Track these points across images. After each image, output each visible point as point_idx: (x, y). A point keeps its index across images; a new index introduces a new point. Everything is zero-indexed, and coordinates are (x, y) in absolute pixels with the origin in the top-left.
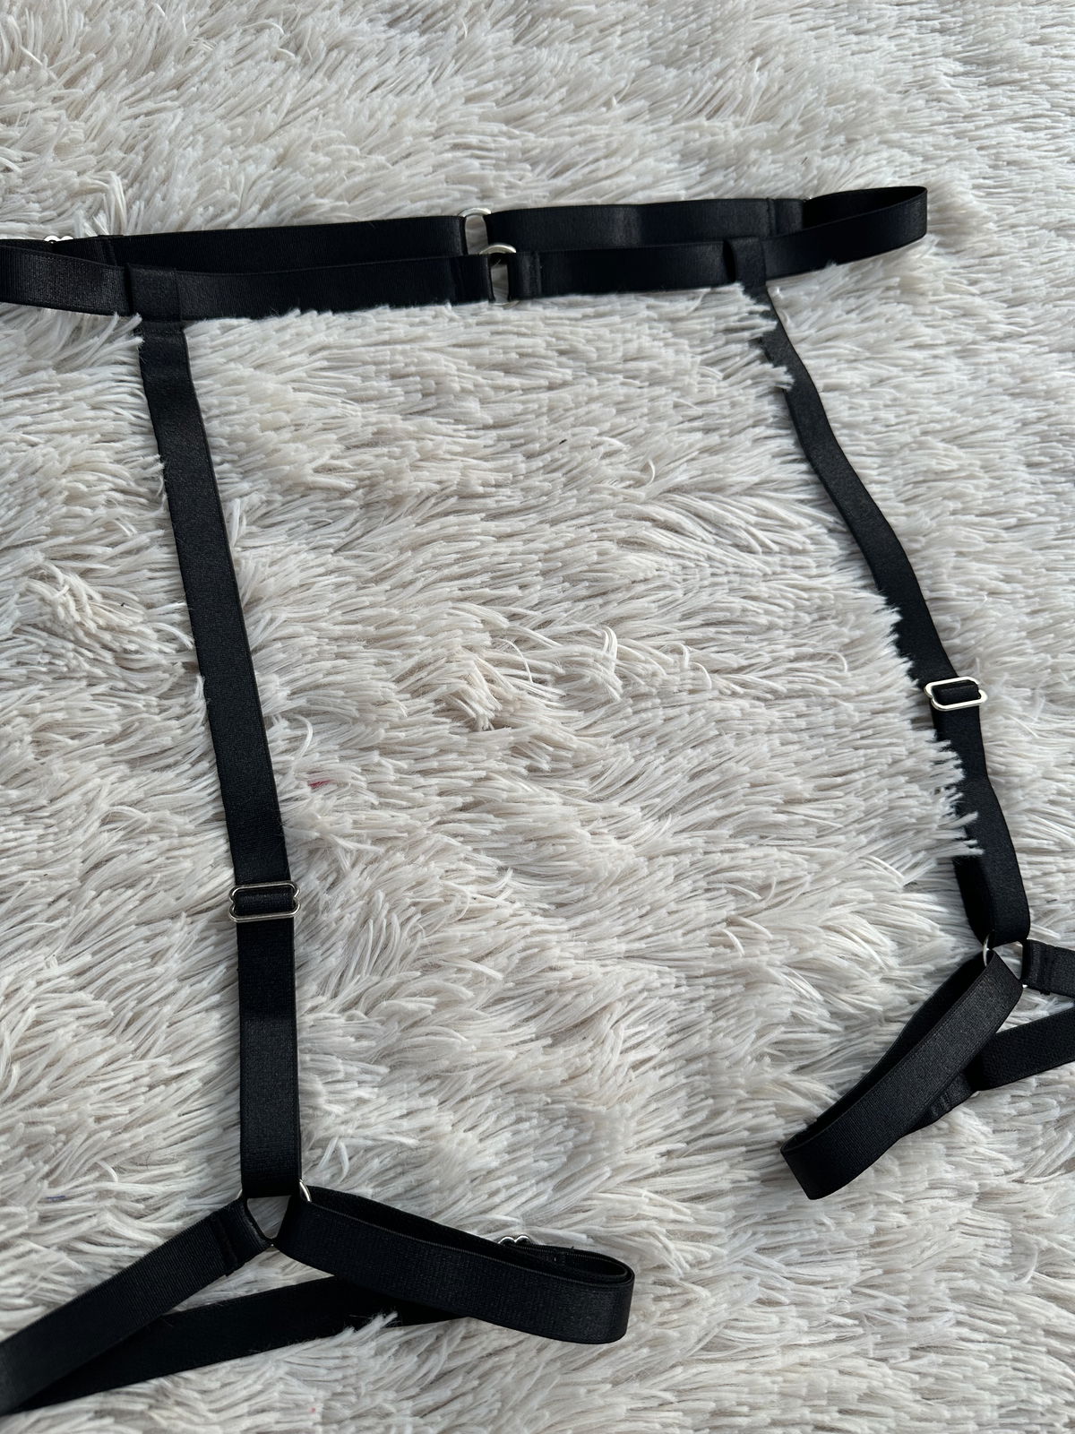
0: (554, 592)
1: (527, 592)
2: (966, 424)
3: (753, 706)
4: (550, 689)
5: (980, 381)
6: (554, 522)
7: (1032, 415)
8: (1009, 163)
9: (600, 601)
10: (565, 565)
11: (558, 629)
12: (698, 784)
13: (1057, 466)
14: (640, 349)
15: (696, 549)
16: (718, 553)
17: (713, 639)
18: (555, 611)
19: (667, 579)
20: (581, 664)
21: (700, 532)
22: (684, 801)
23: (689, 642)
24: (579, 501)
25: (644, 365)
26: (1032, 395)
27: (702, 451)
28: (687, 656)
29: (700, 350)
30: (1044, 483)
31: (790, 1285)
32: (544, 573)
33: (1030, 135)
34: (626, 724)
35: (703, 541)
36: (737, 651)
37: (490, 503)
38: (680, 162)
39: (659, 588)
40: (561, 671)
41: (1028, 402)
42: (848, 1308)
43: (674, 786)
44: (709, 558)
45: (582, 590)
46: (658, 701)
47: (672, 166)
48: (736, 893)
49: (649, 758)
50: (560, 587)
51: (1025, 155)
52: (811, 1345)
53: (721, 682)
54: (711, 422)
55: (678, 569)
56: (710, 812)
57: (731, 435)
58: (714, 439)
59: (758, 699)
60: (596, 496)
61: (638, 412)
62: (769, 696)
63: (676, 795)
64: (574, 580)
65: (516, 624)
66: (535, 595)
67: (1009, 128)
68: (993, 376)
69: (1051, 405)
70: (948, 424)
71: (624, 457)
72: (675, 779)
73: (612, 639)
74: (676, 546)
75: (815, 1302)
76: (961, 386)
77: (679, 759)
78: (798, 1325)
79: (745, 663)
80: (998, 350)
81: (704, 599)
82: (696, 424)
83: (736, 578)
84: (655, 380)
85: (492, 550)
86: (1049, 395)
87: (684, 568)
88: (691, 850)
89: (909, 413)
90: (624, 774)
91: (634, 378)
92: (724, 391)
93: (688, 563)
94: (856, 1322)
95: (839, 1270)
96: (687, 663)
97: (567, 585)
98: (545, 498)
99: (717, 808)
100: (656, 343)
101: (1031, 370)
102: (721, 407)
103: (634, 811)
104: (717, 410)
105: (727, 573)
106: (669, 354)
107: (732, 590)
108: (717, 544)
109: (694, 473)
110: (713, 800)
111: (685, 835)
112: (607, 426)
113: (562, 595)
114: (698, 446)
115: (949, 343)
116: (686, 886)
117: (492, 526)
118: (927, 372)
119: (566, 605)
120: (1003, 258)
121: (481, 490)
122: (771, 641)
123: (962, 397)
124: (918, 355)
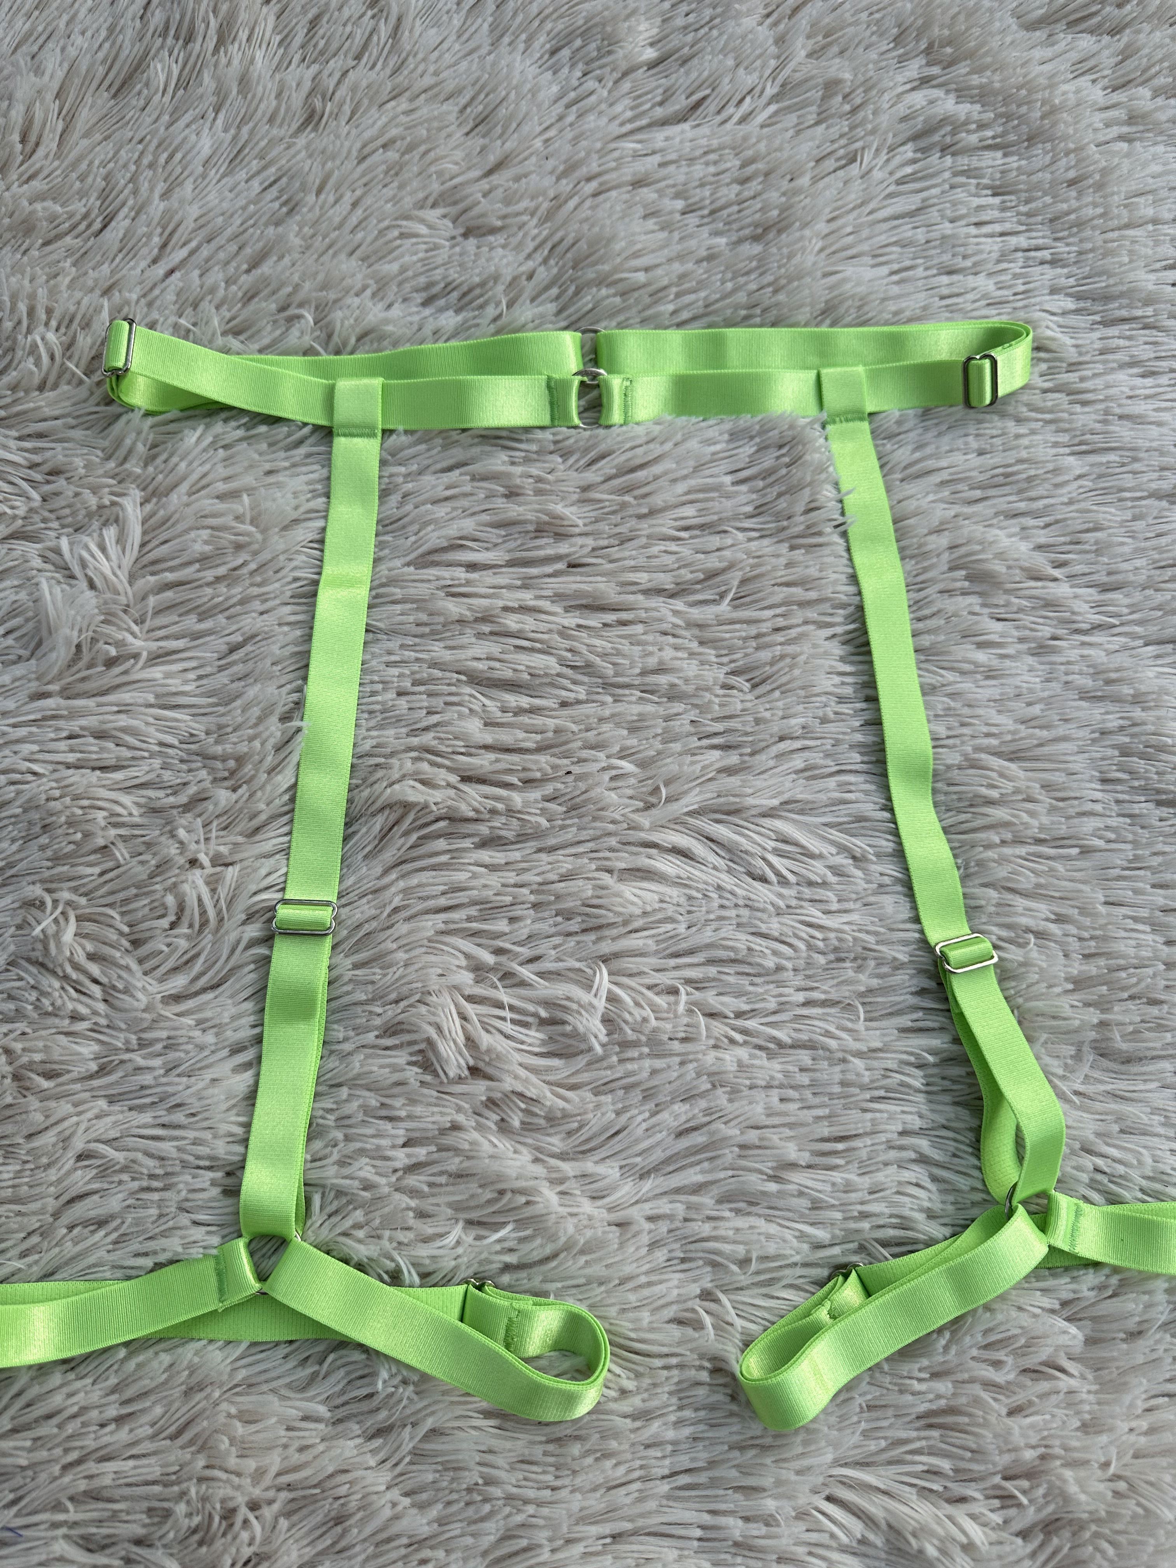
1: (516, 926)
2: (1031, 737)
3: (752, 1056)
4: (532, 1033)
5: (1053, 684)
7: (1113, 723)
8: (1121, 417)
9: (592, 936)
10: (558, 897)
11: (547, 965)
13: (1136, 783)
14: (661, 662)
15: (704, 877)
16: (727, 881)
17: (714, 980)
18: (544, 947)
19: (670, 911)
20: (565, 1009)
21: (712, 858)
22: (667, 1161)
23: (688, 981)
24: (580, 829)
25: (663, 680)
26: (1117, 699)
27: (720, 771)
28: (683, 998)
29: (725, 660)
30: (1118, 802)
32: (535, 906)
33: (1149, 381)
34: (609, 1075)
35: (715, 868)
36: (739, 994)
38: (729, 441)
39: (660, 921)
40: (543, 1014)
41: (1111, 707)
43: (658, 1144)
44: (719, 888)
46: (646, 1050)
47: (718, 447)
51: (1139, 408)
53: (719, 1028)
54: (732, 739)
55: (682, 900)
56: (693, 1176)
57: (753, 754)
58: (733, 759)
59: (760, 1048)
60: (598, 824)
61: (651, 732)
62: (772, 1046)
63: (658, 1155)
65: (503, 959)
67: (1121, 376)
68: (1070, 678)
69: (1138, 713)
70: (1009, 737)
71: (632, 781)
72: (659, 1137)
73: (603, 979)
74: (683, 874)
76: (1031, 691)
77: (665, 1116)
79: (746, 1007)
80: (1083, 644)
81: (708, 935)
82: (716, 741)
83: (745, 912)
84: (673, 695)
85: (483, 881)
86: (1138, 700)
87: (690, 898)
89: (963, 725)
90: (605, 1129)
91: (651, 692)
92: (748, 705)
93: (694, 893)
96: (681, 1008)
99: (702, 1172)
100: (680, 654)
101: (1117, 670)
102: (744, 723)
103: (610, 1171)
104: (739, 726)
105: (736, 905)
106: (691, 668)
107: (739, 925)
108: (730, 871)
109: (709, 795)
110: (699, 1162)
111: (665, 1200)
112: (617, 748)
113: (553, 930)
114: (718, 766)
115: (1021, 640)
117: (485, 856)
118: (991, 674)
119: (557, 940)
120: (1099, 535)
122: (780, 984)
123: (1029, 704)
124: (981, 656)
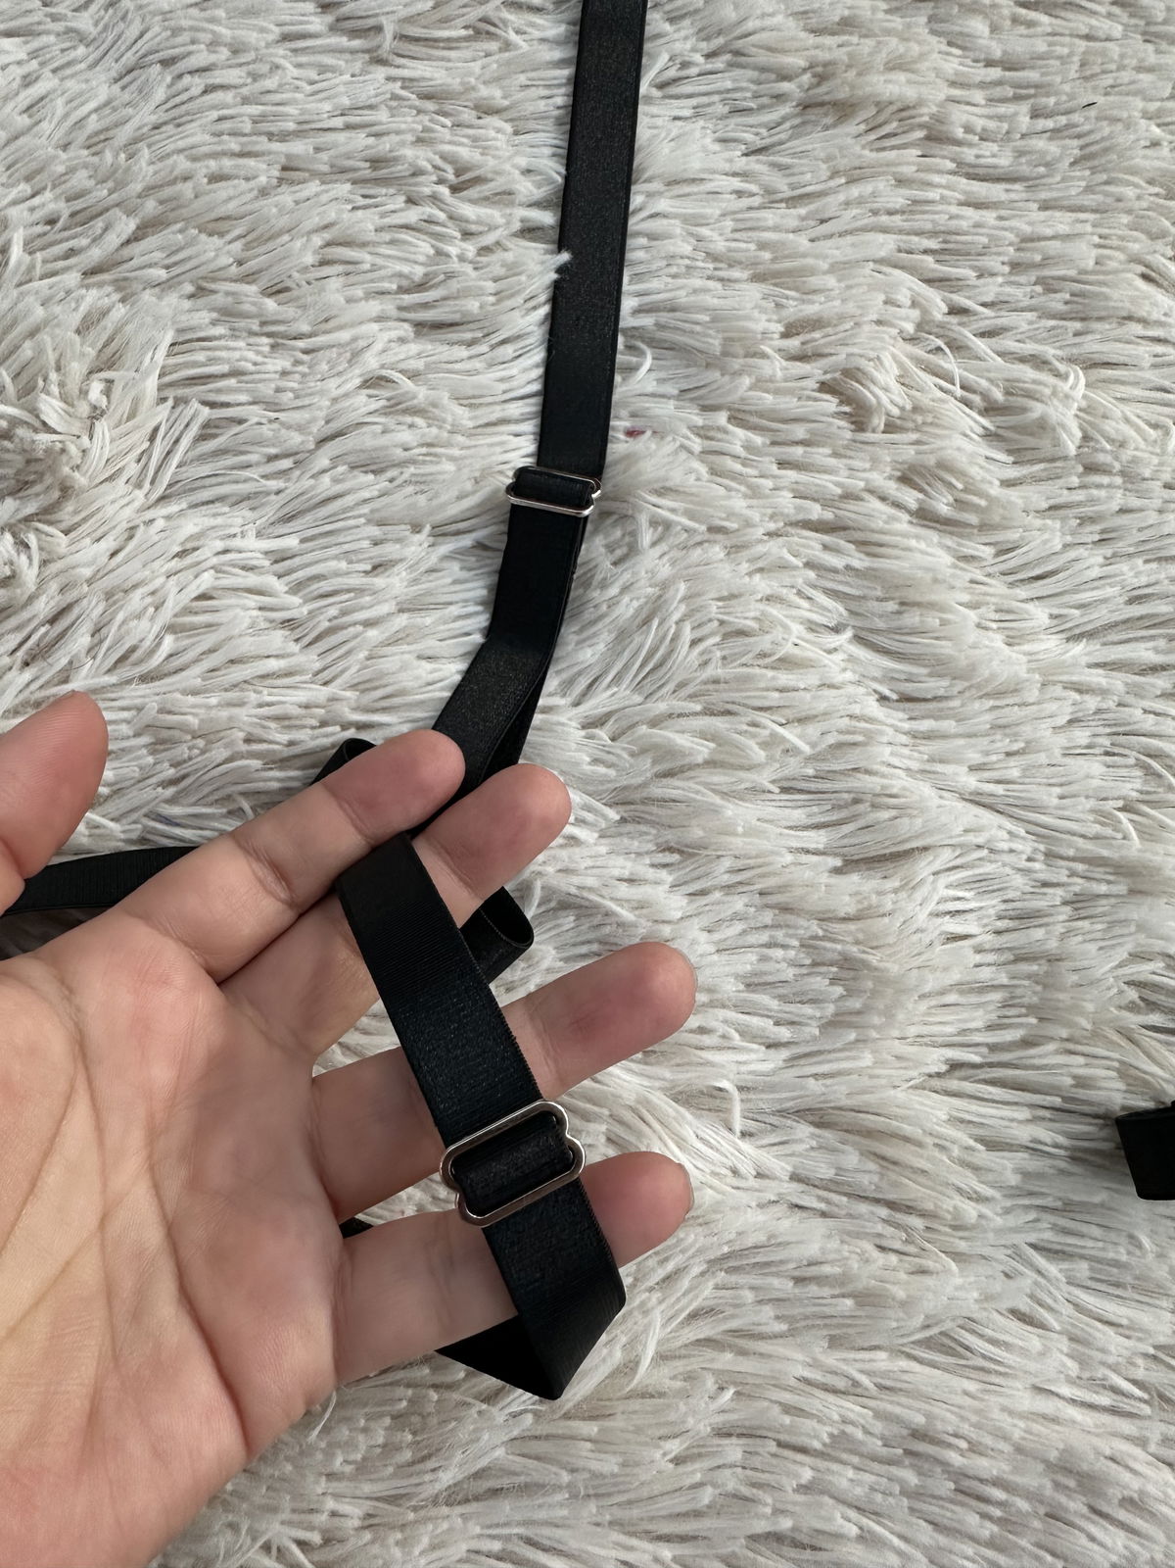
0: (1018, 294)
6: (1045, 206)
12: (1137, 610)
31: (1068, 1309)
37: (969, 154)
42: (1140, 1374)
45: (1056, 302)
48: (1149, 772)
49: (1081, 551)
50: (1028, 289)
52: (1073, 1401)
64: (1049, 286)
66: (991, 289)
75: (1100, 1345)
78: (1064, 1365)
88: (1103, 692)
94: (1146, 1396)
95: (1144, 1318)
97: (1039, 289)
98: (1042, 169)
116: (1081, 736)
121: (959, 133)
